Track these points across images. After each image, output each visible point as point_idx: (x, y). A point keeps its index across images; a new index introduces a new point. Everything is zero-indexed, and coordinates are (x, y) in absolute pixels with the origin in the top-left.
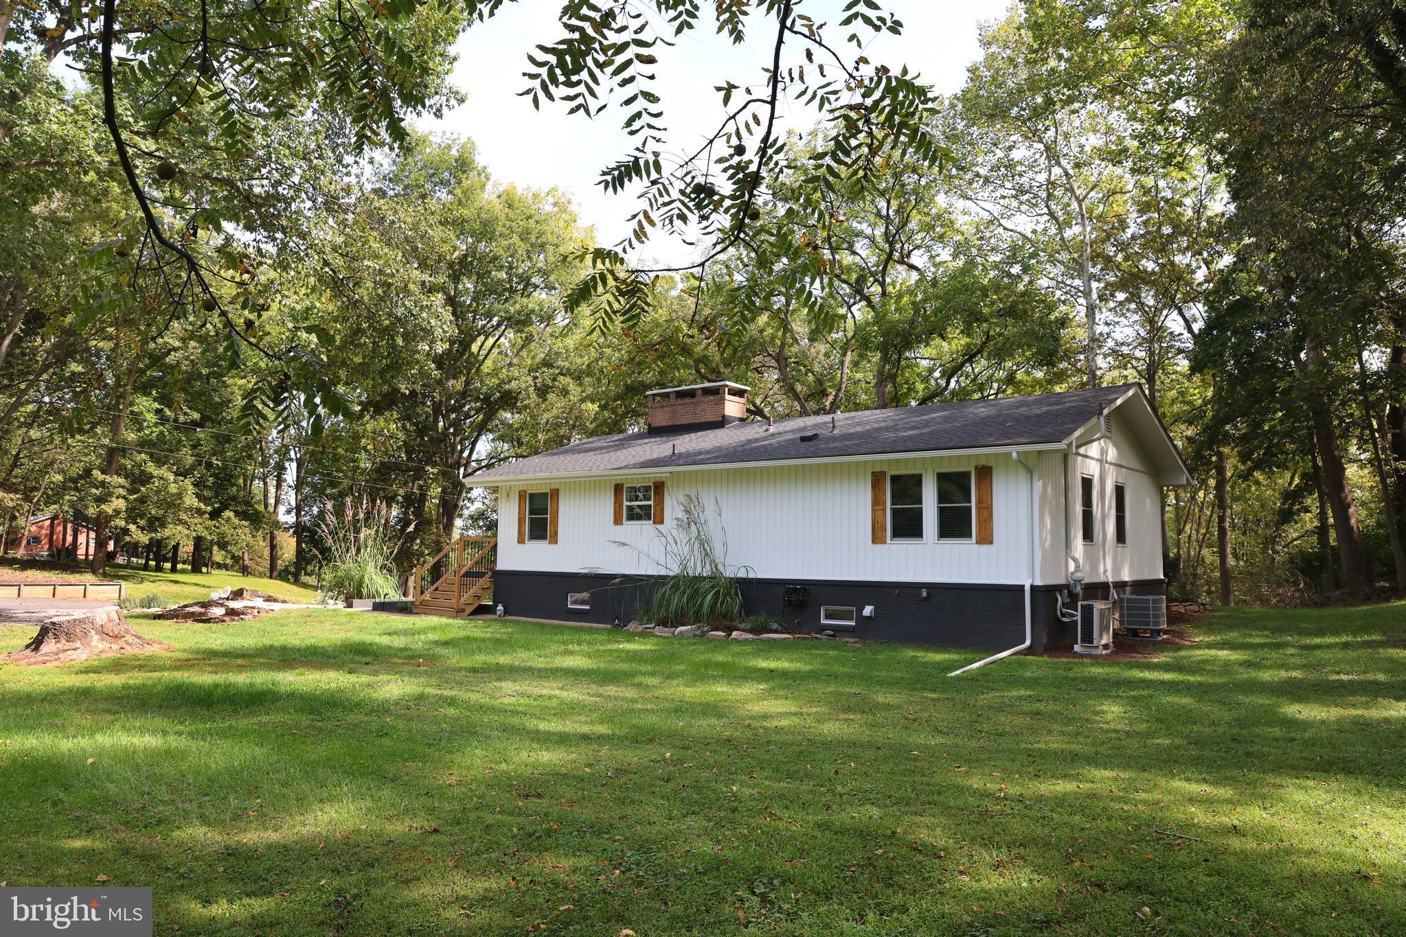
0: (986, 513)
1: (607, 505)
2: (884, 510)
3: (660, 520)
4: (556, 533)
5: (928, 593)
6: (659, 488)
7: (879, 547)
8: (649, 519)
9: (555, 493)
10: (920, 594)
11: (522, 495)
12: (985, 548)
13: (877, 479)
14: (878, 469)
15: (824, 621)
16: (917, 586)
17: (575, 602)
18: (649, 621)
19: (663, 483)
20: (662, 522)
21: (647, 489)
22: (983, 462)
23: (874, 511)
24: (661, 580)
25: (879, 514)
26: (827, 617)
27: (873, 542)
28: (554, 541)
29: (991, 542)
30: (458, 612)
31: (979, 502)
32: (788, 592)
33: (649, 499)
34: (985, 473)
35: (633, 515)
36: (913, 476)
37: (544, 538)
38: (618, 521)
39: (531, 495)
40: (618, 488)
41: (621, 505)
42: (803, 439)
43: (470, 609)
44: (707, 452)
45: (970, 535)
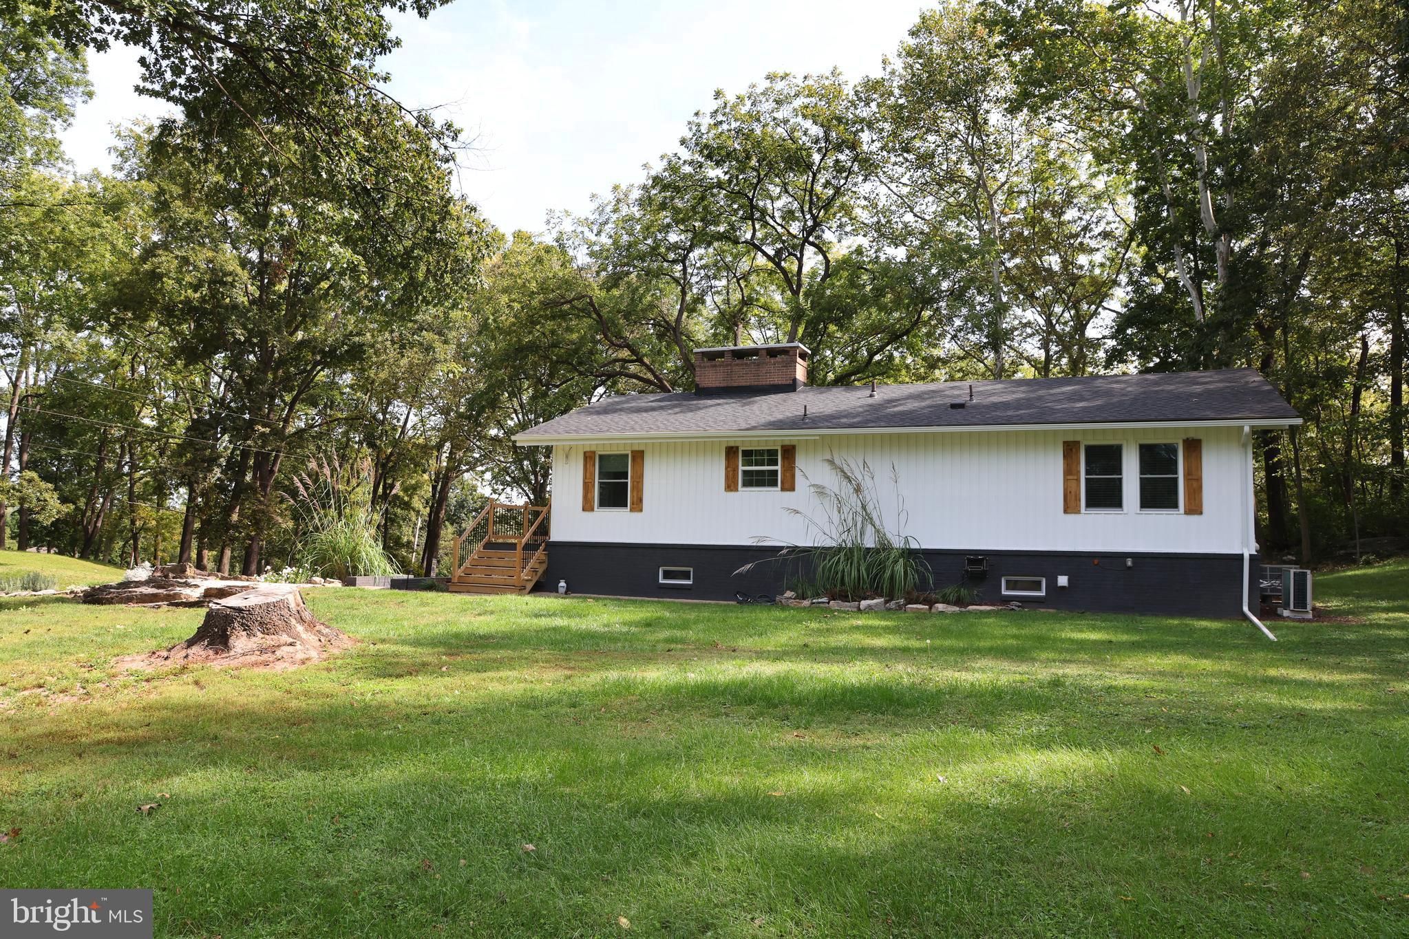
0: (1195, 484)
1: (717, 470)
2: (1078, 480)
3: (789, 486)
4: (641, 500)
5: (1133, 563)
6: (789, 452)
7: (1071, 517)
8: (775, 484)
9: (639, 456)
10: (1125, 563)
11: (588, 457)
12: (1195, 518)
13: (1070, 449)
14: (1071, 439)
15: (1004, 592)
16: (1124, 555)
17: (667, 575)
18: (818, 595)
19: (794, 447)
20: (792, 489)
21: (772, 453)
22: (1192, 435)
23: (1066, 480)
24: (824, 552)
25: (1073, 484)
26: (1008, 588)
27: (1065, 511)
28: (638, 506)
29: (1201, 513)
30: (520, 589)
31: (1188, 474)
32: (971, 562)
33: (776, 464)
34: (1194, 446)
35: (753, 480)
36: (1111, 447)
37: (623, 504)
38: (731, 486)
39: (601, 457)
40: (731, 452)
41: (735, 470)
42: (954, 406)
43: (529, 586)
44: (858, 415)
45: (1175, 505)
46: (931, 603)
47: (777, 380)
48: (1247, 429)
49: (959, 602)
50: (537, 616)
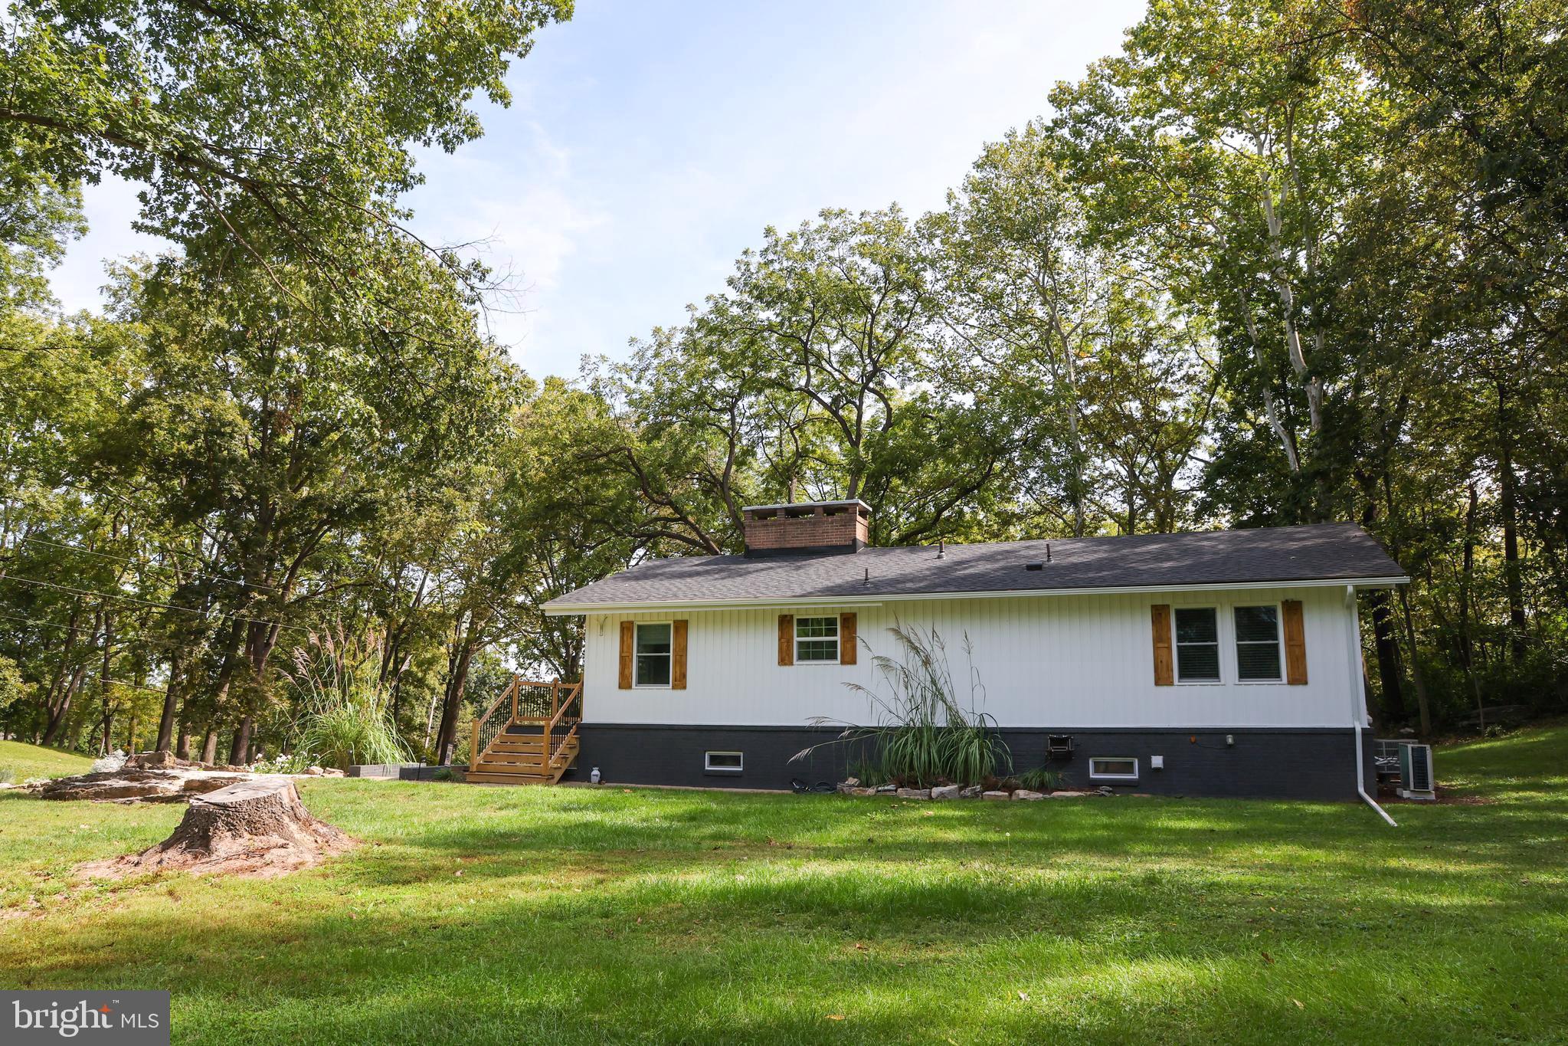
0: (1297, 651)
1: (769, 641)
2: (1169, 648)
3: (850, 659)
4: (684, 676)
5: (1235, 740)
6: (849, 620)
7: (1164, 690)
8: (835, 658)
9: (682, 626)
10: (1225, 740)
11: (626, 627)
12: (1299, 688)
13: (1159, 614)
14: (1160, 603)
15: (1093, 776)
16: (1220, 733)
17: (714, 760)
18: (884, 782)
19: (854, 615)
20: (853, 662)
21: (831, 622)
22: (1291, 597)
23: (1156, 649)
24: (891, 732)
25: (1164, 652)
26: (1096, 771)
27: (1157, 683)
28: (681, 683)
29: (1306, 683)
30: (547, 779)
31: (1289, 640)
32: (1054, 742)
33: (835, 634)
34: (1294, 608)
35: (811, 652)
36: (1203, 611)
37: (665, 681)
38: (785, 659)
39: (639, 627)
40: (785, 621)
41: (790, 641)
42: (1030, 568)
43: (558, 775)
44: (924, 578)
45: (1278, 676)
46: (1011, 789)
47: (835, 540)
48: (1350, 589)
49: (1043, 788)
50: (566, 809)
